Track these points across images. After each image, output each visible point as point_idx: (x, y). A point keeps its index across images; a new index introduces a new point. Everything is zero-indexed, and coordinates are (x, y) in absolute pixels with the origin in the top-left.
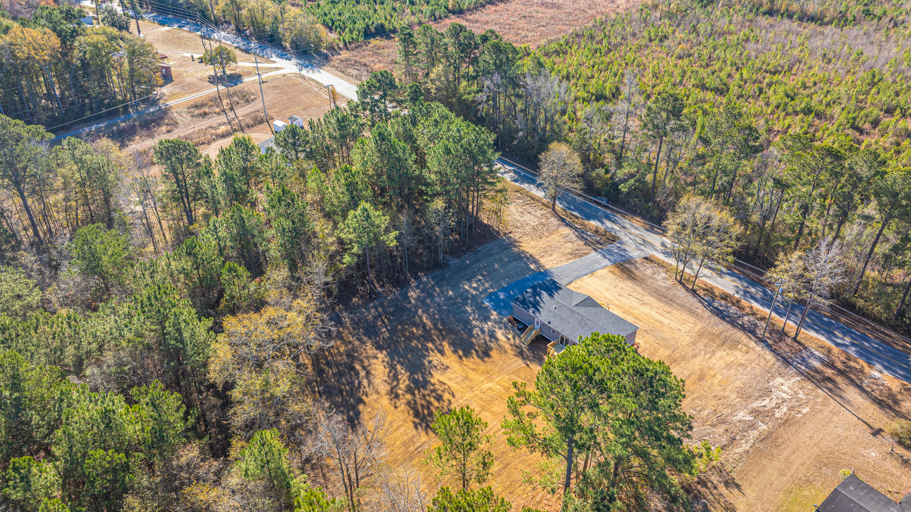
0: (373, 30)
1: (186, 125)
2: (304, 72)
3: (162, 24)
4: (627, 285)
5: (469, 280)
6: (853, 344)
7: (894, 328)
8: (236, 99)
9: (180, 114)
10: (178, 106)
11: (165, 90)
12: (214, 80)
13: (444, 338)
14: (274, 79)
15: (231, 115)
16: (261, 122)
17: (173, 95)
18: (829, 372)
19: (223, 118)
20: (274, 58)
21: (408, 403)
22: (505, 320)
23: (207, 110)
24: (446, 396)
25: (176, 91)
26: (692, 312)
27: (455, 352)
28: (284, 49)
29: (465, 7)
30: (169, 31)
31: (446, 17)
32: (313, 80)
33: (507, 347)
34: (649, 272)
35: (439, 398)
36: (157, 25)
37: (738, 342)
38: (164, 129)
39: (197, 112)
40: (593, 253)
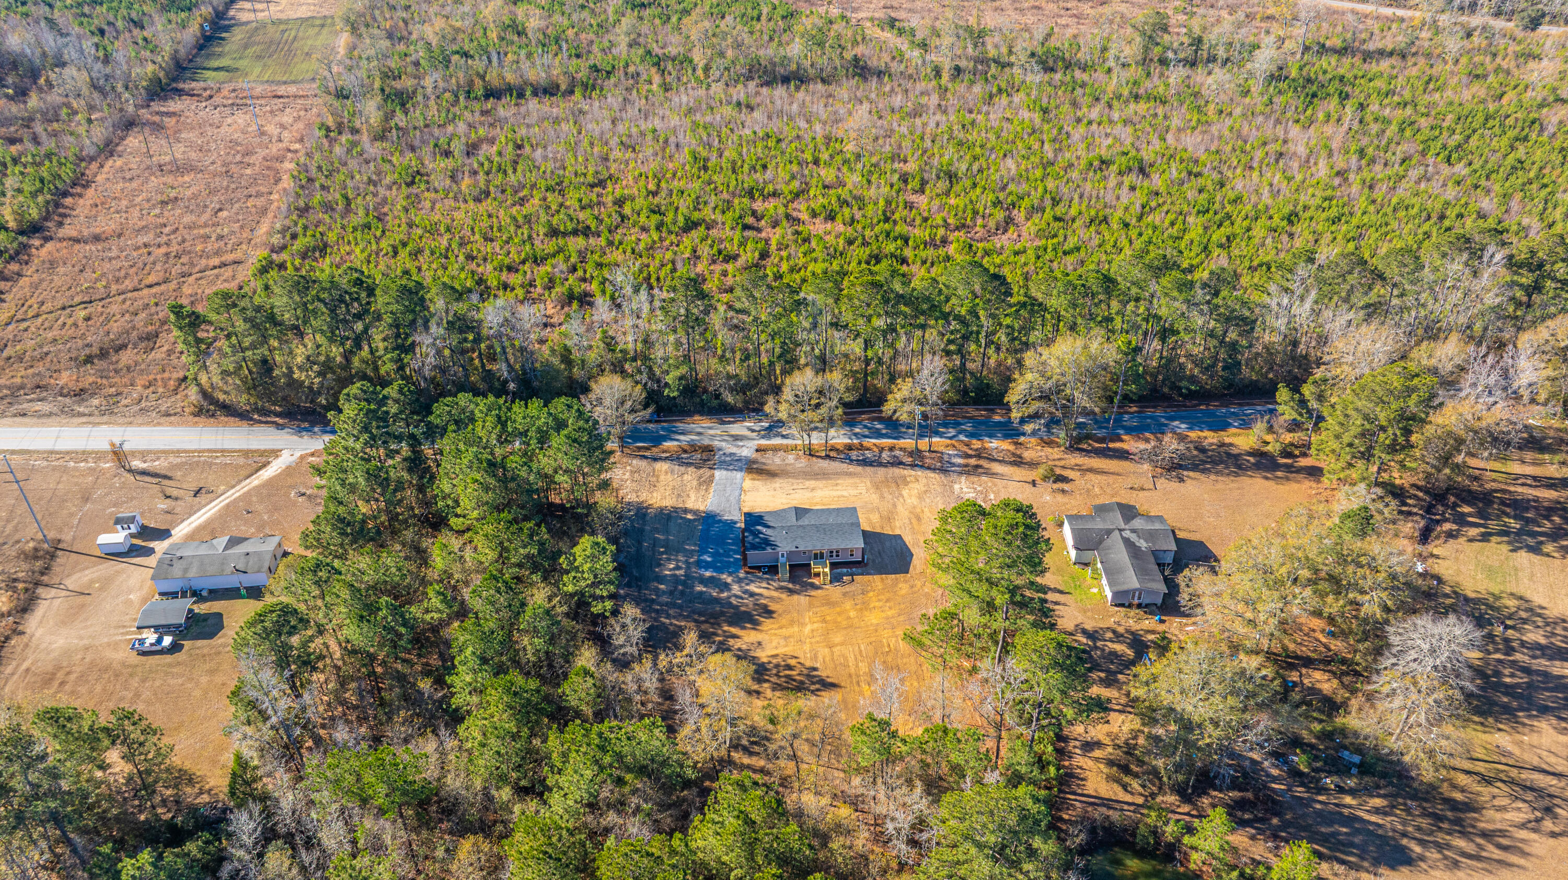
4: (778, 483)
5: (661, 565)
6: (960, 432)
7: (966, 404)
13: (719, 625)
18: (973, 461)
21: (774, 690)
22: (742, 575)
24: (792, 662)
26: (850, 474)
27: (744, 628)
33: (775, 594)
34: (777, 461)
35: (789, 667)
37: (904, 477)
40: (717, 473)
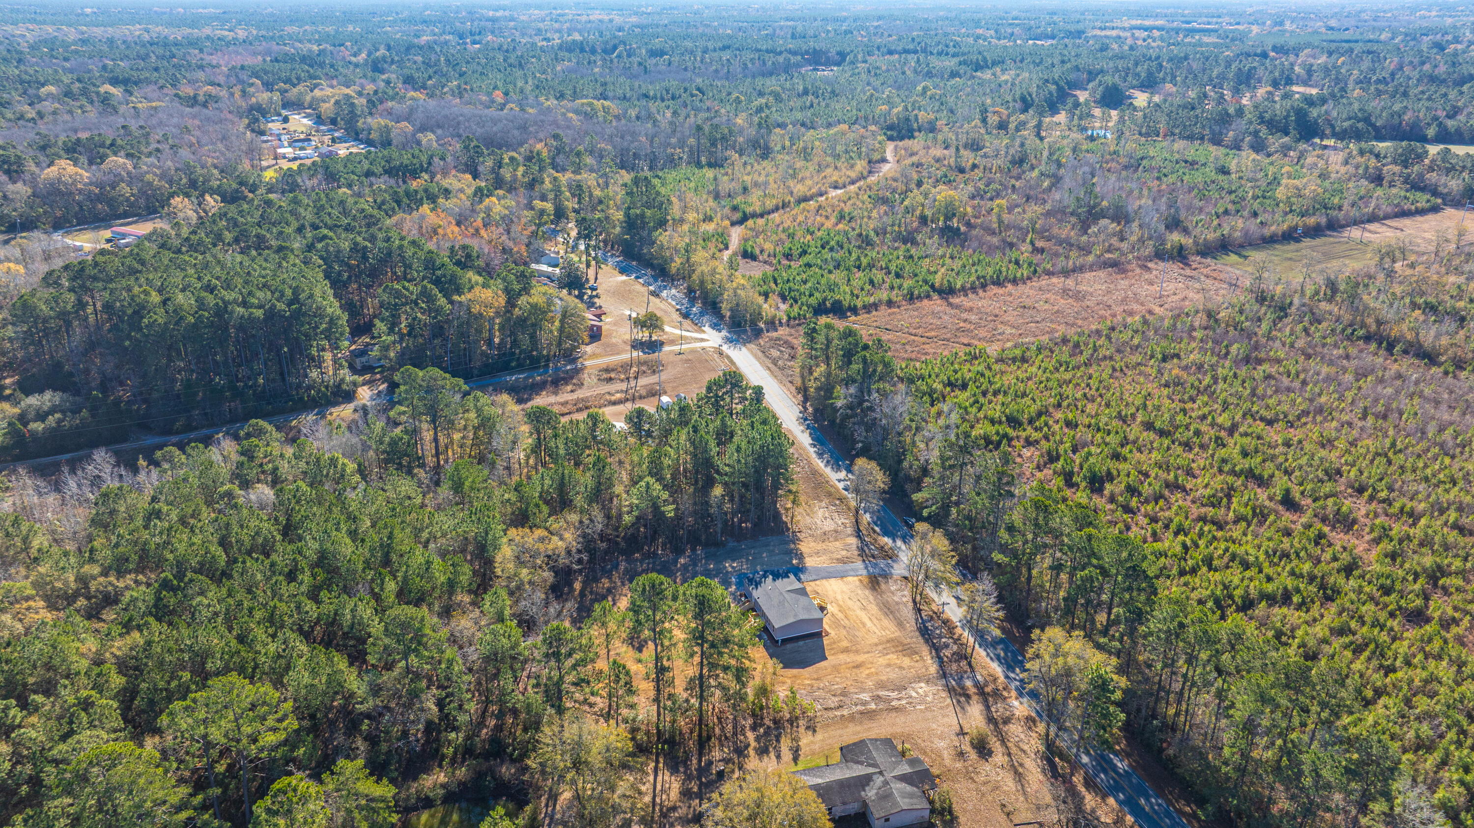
0: (828, 305)
1: (589, 388)
2: (725, 348)
3: (622, 271)
5: (733, 560)
8: (644, 368)
9: (589, 375)
10: (592, 367)
11: (589, 349)
12: (637, 345)
14: (693, 351)
15: (633, 383)
16: (654, 395)
17: (594, 356)
18: (973, 692)
19: (623, 386)
20: (707, 328)
23: (613, 375)
25: (598, 351)
28: (722, 317)
29: (958, 286)
30: (624, 282)
31: (928, 297)
32: (728, 357)
34: (895, 587)
36: (616, 272)
38: (569, 388)
39: (605, 376)
40: (859, 563)
